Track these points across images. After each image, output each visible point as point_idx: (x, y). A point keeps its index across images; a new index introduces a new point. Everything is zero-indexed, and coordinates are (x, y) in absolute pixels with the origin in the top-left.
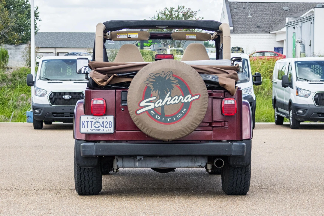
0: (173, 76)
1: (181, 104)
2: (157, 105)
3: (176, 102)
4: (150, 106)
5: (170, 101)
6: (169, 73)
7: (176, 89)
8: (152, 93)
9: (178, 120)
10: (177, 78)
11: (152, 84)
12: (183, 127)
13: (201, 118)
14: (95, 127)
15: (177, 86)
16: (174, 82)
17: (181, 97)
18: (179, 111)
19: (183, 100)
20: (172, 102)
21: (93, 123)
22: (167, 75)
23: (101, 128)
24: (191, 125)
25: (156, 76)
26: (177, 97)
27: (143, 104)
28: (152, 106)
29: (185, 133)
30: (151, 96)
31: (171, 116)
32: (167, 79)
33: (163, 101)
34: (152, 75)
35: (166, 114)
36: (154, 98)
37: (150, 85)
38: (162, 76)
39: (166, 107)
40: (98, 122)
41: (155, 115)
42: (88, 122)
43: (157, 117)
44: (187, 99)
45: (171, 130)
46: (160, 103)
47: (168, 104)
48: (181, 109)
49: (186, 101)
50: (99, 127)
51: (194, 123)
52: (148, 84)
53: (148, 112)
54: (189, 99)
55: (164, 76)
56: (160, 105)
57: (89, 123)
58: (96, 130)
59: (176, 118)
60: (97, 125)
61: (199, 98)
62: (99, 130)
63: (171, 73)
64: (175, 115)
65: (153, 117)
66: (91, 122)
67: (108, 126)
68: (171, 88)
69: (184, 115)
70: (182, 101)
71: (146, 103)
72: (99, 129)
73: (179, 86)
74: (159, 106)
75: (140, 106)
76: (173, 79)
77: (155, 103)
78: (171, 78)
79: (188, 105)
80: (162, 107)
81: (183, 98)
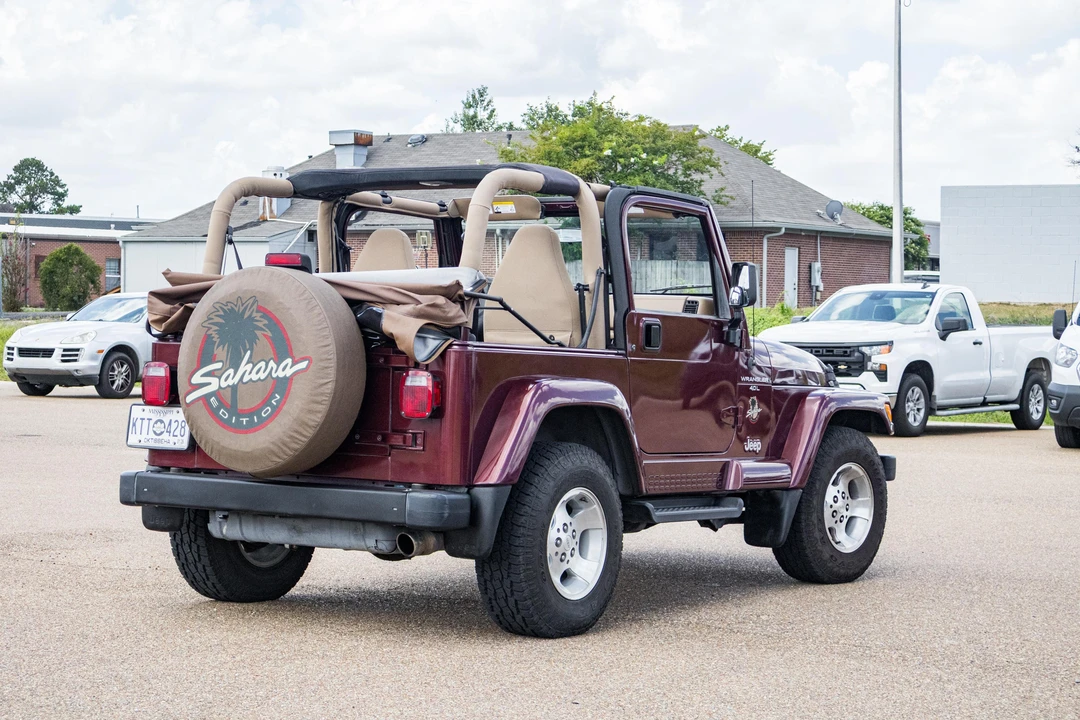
0: (260, 309)
1: (270, 381)
2: (224, 384)
3: (262, 375)
4: (210, 384)
5: (250, 373)
6: (251, 301)
7: (263, 344)
8: (215, 353)
9: (263, 423)
10: (266, 313)
11: (217, 328)
12: (273, 443)
13: (314, 421)
14: (155, 432)
15: (265, 335)
16: (260, 324)
17: (272, 364)
18: (266, 402)
19: (276, 371)
20: (255, 377)
21: (152, 423)
22: (246, 309)
23: (165, 436)
24: (291, 437)
25: (225, 308)
26: (263, 364)
27: (197, 379)
28: (214, 384)
29: (279, 457)
30: (213, 360)
31: (250, 413)
32: (246, 317)
33: (235, 373)
34: (217, 306)
35: (240, 406)
36: (218, 365)
37: (213, 331)
38: (236, 309)
39: (241, 388)
40: (162, 422)
41: (219, 408)
42: (142, 419)
43: (223, 413)
44: (284, 369)
45: (249, 450)
46: (230, 379)
47: (245, 380)
48: (271, 396)
49: (281, 374)
50: (162, 433)
51: (296, 432)
52: (209, 329)
53: (205, 398)
54: (286, 369)
55: (242, 308)
56: (230, 382)
57: (146, 422)
58: (156, 441)
59: (259, 417)
60: (159, 428)
61: (308, 367)
62: (160, 441)
63: (256, 301)
64: (256, 411)
65: (213, 413)
66: (149, 419)
67: (177, 433)
68: (253, 340)
69: (277, 410)
70: (274, 375)
71: (203, 375)
72: (160, 437)
73: (270, 334)
74: (229, 386)
75: (190, 384)
76: (257, 316)
77: (220, 378)
78: (254, 314)
79: (283, 386)
80: (234, 388)
81: (275, 366)
